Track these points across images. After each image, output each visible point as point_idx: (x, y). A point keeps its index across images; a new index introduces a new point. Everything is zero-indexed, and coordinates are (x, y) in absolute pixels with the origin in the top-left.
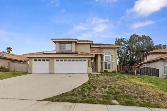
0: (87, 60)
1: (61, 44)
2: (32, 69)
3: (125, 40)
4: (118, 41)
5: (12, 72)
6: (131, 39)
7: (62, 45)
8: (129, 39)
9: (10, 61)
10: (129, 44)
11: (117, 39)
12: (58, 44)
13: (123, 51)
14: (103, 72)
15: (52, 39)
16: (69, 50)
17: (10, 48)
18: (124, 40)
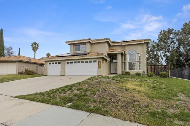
0: (97, 60)
1: (75, 46)
2: (47, 71)
3: (176, 30)
4: (164, 33)
5: (39, 74)
6: (184, 28)
7: (77, 47)
8: (182, 29)
9: (38, 65)
10: (181, 36)
11: (163, 31)
12: (72, 46)
13: (172, 46)
14: (125, 74)
15: (66, 42)
16: (83, 51)
17: (49, 53)
18: (173, 32)
